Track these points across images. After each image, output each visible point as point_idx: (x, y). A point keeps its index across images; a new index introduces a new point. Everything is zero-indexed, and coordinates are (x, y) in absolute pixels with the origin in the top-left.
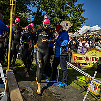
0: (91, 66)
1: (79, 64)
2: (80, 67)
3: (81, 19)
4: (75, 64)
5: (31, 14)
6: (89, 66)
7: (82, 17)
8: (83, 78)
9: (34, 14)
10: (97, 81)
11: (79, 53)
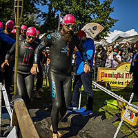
0: (125, 86)
1: (108, 84)
2: (109, 88)
3: (109, 21)
4: (103, 84)
5: (40, 16)
6: (121, 86)
7: (110, 19)
8: (115, 103)
9: (44, 15)
10: (134, 106)
11: (108, 69)
